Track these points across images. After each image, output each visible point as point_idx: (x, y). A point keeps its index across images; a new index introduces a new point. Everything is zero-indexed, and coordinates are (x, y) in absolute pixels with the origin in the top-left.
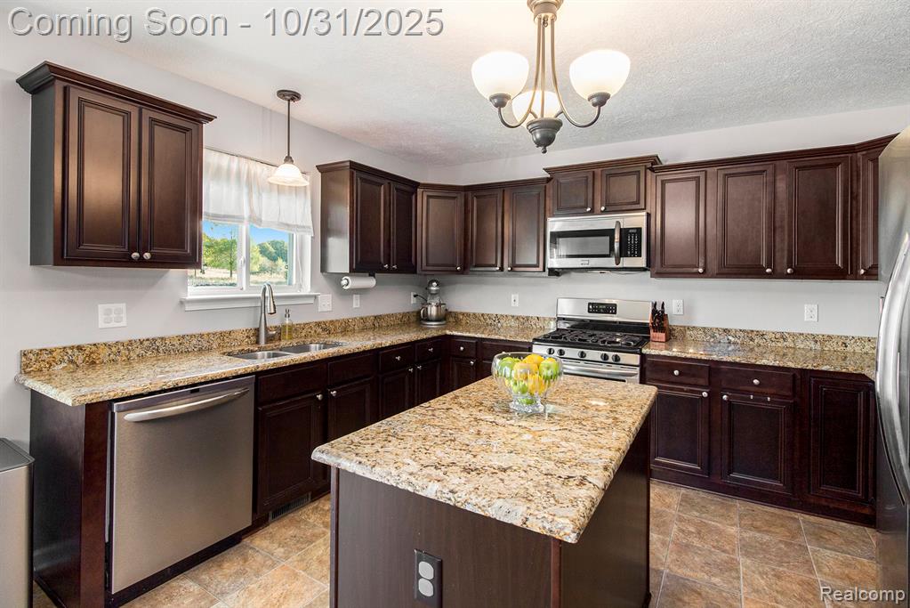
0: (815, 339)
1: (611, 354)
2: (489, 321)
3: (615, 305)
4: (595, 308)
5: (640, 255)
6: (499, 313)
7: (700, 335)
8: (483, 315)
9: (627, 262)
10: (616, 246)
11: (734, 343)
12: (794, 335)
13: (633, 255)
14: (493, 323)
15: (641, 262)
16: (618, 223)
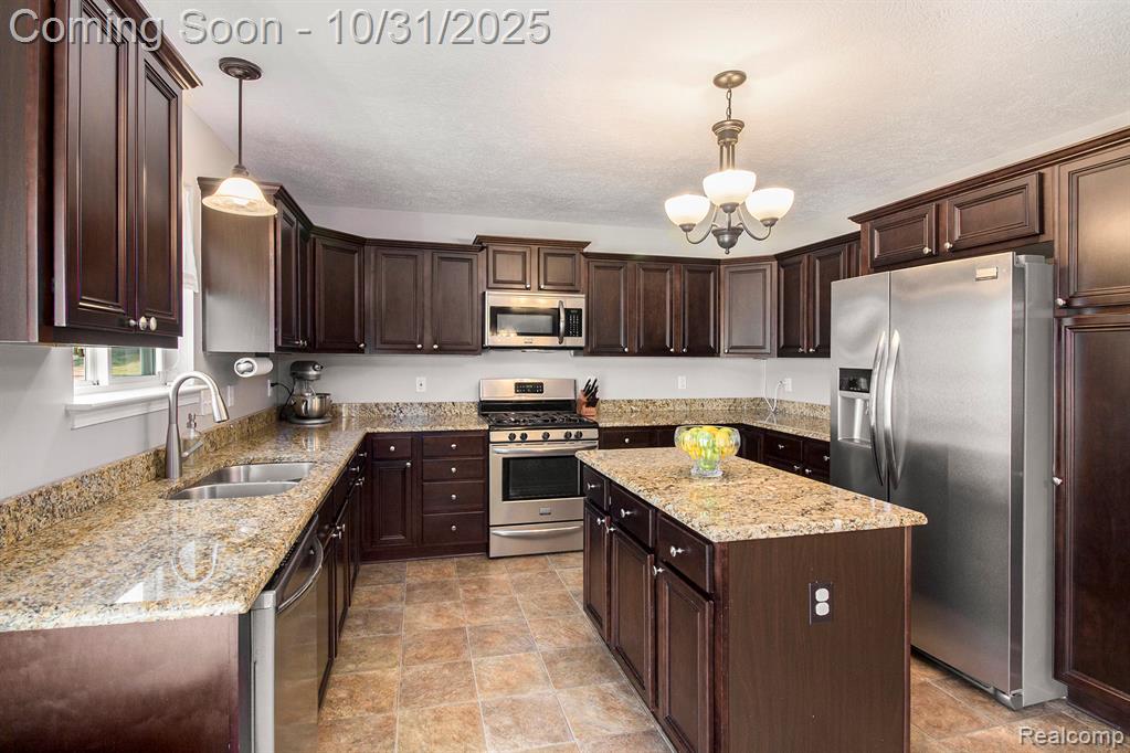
0: (686, 402)
1: (574, 432)
2: (386, 412)
3: (542, 384)
4: (520, 388)
5: (580, 336)
6: (401, 401)
7: (610, 407)
8: (377, 405)
9: (569, 341)
10: (562, 325)
11: (636, 411)
12: (673, 401)
13: (574, 335)
14: (392, 414)
15: (580, 341)
16: (561, 303)
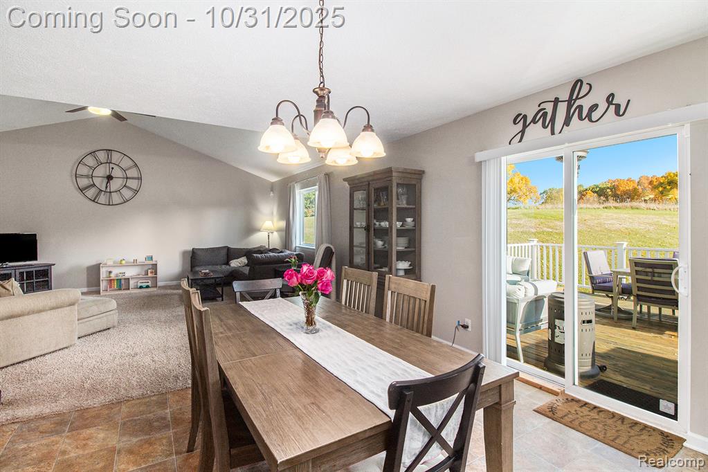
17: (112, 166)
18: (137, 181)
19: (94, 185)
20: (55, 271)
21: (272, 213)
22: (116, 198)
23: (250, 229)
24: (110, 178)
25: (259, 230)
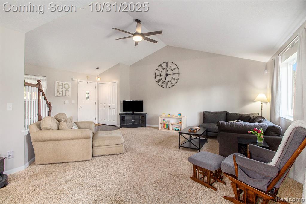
17: (168, 69)
18: (178, 75)
19: (161, 79)
20: (148, 117)
21: (266, 88)
22: (169, 84)
23: (245, 100)
24: (167, 75)
25: (253, 101)
